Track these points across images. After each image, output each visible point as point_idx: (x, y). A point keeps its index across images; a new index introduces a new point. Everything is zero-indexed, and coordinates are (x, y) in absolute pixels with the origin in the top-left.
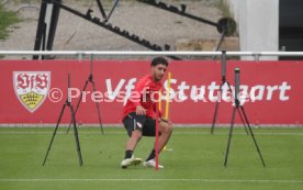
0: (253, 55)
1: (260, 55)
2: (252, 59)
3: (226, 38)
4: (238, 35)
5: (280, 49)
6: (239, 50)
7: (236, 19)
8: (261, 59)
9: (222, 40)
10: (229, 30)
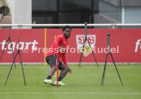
0: (18, 26)
1: (22, 26)
2: (18, 28)
3: (4, 17)
4: (10, 15)
5: (33, 22)
6: (11, 23)
7: (9, 7)
8: (23, 28)
9: (2, 18)
10: (6, 12)
